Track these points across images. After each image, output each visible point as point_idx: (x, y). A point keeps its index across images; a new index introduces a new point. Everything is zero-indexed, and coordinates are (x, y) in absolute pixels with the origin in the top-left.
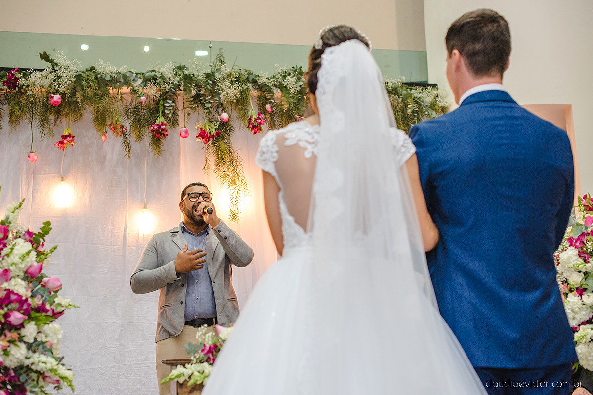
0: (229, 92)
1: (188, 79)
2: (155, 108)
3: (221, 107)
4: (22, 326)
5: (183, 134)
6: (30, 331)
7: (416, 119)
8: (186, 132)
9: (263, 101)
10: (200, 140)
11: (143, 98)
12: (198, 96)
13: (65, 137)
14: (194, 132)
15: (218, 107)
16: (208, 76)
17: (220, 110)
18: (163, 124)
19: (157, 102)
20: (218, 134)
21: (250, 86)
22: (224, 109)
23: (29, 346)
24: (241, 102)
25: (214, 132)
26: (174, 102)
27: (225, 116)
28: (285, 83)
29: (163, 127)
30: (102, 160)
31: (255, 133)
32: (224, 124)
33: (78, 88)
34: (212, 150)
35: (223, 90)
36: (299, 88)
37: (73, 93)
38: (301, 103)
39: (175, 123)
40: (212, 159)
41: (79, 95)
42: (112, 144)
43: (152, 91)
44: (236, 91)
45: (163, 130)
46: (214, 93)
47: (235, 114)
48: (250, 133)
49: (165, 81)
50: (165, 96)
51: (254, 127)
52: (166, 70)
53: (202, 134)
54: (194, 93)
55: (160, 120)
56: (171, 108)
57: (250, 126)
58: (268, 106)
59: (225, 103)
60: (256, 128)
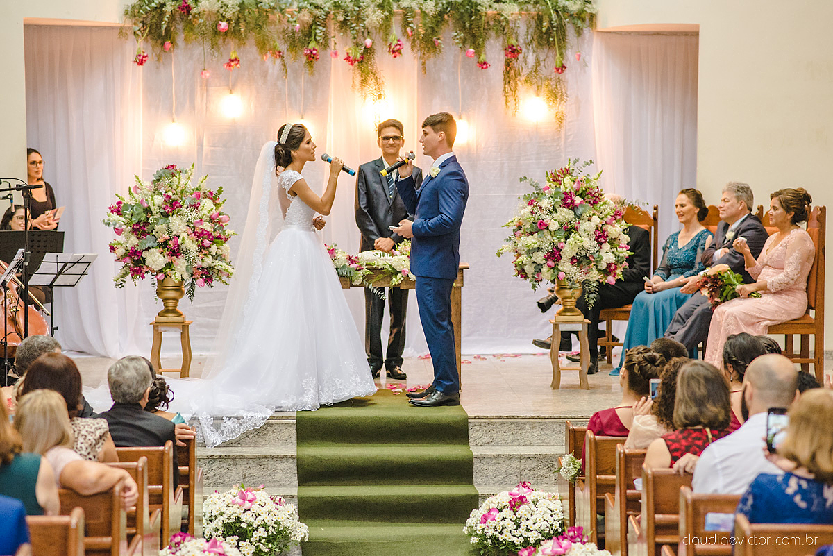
0: (373, 18)
1: (337, 5)
2: (308, 34)
3: (367, 32)
4: (210, 247)
5: (333, 56)
6: (214, 249)
7: (555, 33)
8: (336, 54)
9: (406, 24)
10: (347, 63)
11: (298, 24)
12: (346, 21)
13: (232, 61)
14: (342, 56)
15: (363, 32)
17: (366, 35)
18: (314, 49)
19: (311, 26)
20: (362, 58)
22: (369, 34)
23: (213, 257)
24: (385, 27)
25: (358, 56)
26: (325, 28)
27: (368, 42)
29: (314, 52)
30: (265, 75)
31: (395, 57)
32: (367, 50)
33: (242, 20)
34: (358, 72)
35: (367, 16)
36: (439, 9)
37: (237, 22)
38: (440, 24)
39: (325, 45)
40: (358, 79)
41: (242, 25)
42: (272, 65)
43: (305, 17)
44: (378, 18)
45: (314, 55)
46: (359, 19)
47: (378, 39)
48: (391, 57)
51: (394, 52)
53: (348, 58)
54: (341, 18)
55: (312, 45)
56: (321, 34)
57: (391, 51)
59: (370, 28)
60: (396, 52)
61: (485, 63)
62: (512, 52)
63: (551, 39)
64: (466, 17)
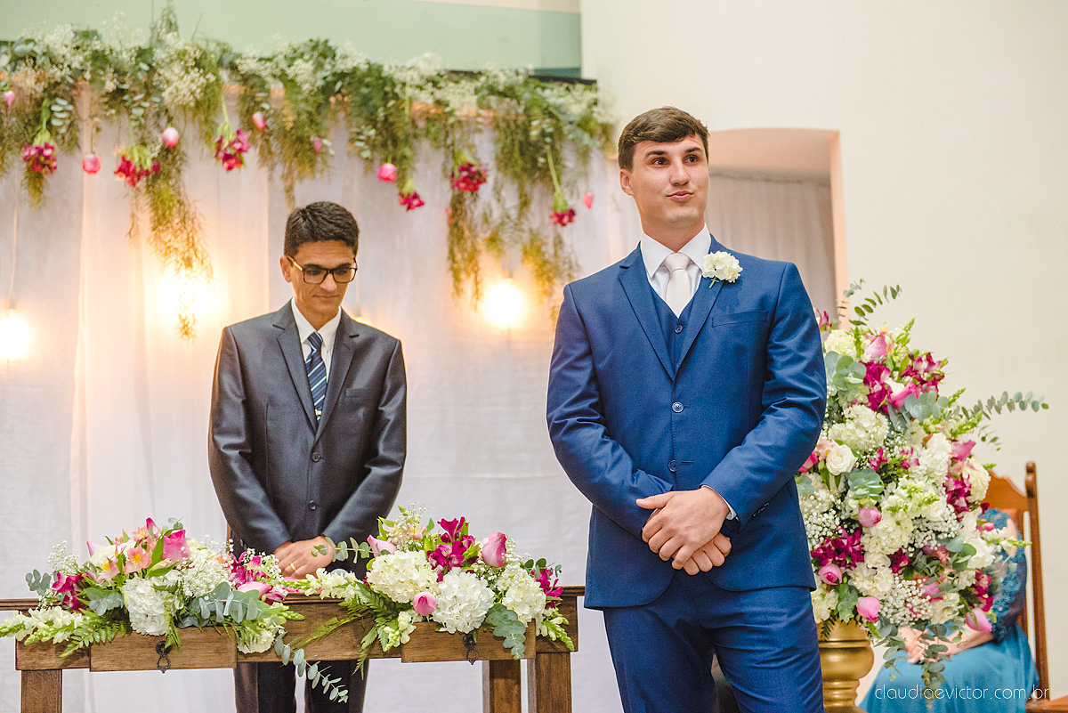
0: (181, 86)
1: (99, 58)
2: (34, 116)
3: (165, 114)
5: (89, 166)
7: (548, 147)
8: (95, 162)
9: (249, 105)
10: (121, 179)
11: (9, 94)
12: (120, 92)
14: (110, 164)
15: (158, 115)
16: (142, 54)
17: (163, 120)
18: (47, 146)
19: (39, 103)
20: (156, 168)
21: (224, 75)
22: (170, 120)
24: (205, 106)
25: (148, 165)
26: (72, 102)
27: (171, 134)
28: (290, 72)
29: (48, 152)
31: (230, 168)
32: (169, 150)
34: (145, 200)
35: (168, 82)
36: (320, 83)
38: (324, 112)
39: (72, 143)
40: (145, 218)
43: (28, 80)
44: (194, 87)
45: (47, 158)
46: (149, 89)
47: (192, 131)
48: (221, 167)
49: (53, 62)
50: (53, 91)
51: (227, 157)
52: (58, 38)
53: (126, 169)
54: (110, 86)
55: (43, 138)
56: (64, 115)
57: (221, 155)
58: (258, 117)
59: (172, 108)
60: (232, 160)
61: (416, 196)
62: (470, 179)
63: (541, 160)
64: (376, 101)
